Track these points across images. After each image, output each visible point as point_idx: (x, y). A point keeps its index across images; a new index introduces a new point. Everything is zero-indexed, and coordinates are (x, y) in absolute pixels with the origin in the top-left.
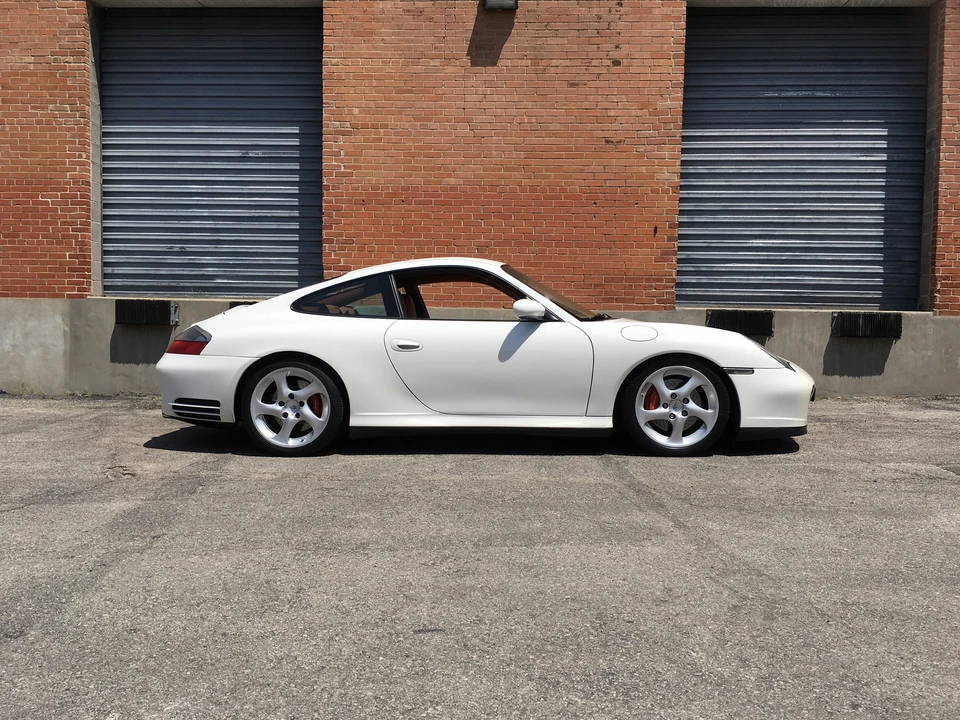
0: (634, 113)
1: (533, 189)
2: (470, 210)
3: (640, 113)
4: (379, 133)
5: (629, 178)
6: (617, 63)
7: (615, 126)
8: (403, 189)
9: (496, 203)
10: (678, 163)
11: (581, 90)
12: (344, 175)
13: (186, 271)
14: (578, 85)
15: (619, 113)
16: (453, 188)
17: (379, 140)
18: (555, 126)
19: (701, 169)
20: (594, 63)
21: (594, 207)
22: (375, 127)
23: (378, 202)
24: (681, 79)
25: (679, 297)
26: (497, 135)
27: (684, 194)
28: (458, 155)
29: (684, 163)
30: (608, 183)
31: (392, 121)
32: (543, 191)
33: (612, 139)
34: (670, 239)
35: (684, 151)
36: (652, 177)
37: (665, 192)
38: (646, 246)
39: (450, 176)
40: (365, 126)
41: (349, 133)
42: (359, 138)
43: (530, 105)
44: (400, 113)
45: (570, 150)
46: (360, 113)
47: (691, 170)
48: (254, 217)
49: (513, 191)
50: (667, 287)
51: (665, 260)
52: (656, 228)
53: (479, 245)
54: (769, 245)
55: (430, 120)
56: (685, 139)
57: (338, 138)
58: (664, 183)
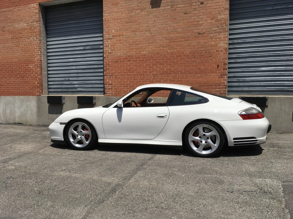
0: (209, 21)
1: (172, 54)
2: (150, 62)
3: (211, 21)
4: (120, 38)
5: (207, 47)
6: (202, 3)
7: (202, 27)
8: (129, 56)
9: (159, 59)
10: (227, 39)
11: (189, 15)
12: (110, 53)
13: (70, 86)
14: (187, 13)
15: (203, 22)
16: (145, 55)
17: (121, 40)
18: (179, 30)
20: (194, 4)
21: (194, 59)
22: (119, 36)
23: (121, 61)
24: (228, 6)
25: (229, 91)
26: (159, 35)
27: (231, 51)
28: (146, 43)
29: (230, 39)
30: (199, 49)
31: (125, 33)
32: (176, 54)
33: (201, 33)
34: (224, 69)
35: (230, 34)
36: (217, 46)
37: (222, 51)
38: (214, 73)
39: (143, 51)
40: (116, 36)
41: (111, 39)
42: (114, 40)
43: (170, 22)
44: (127, 30)
45: (185, 38)
46: (115, 31)
48: (88, 68)
49: (165, 55)
50: (223, 88)
51: (222, 77)
52: (218, 65)
53: (153, 75)
54: (269, 70)
55: (137, 32)
56: (230, 30)
57: (108, 41)
58: (221, 48)
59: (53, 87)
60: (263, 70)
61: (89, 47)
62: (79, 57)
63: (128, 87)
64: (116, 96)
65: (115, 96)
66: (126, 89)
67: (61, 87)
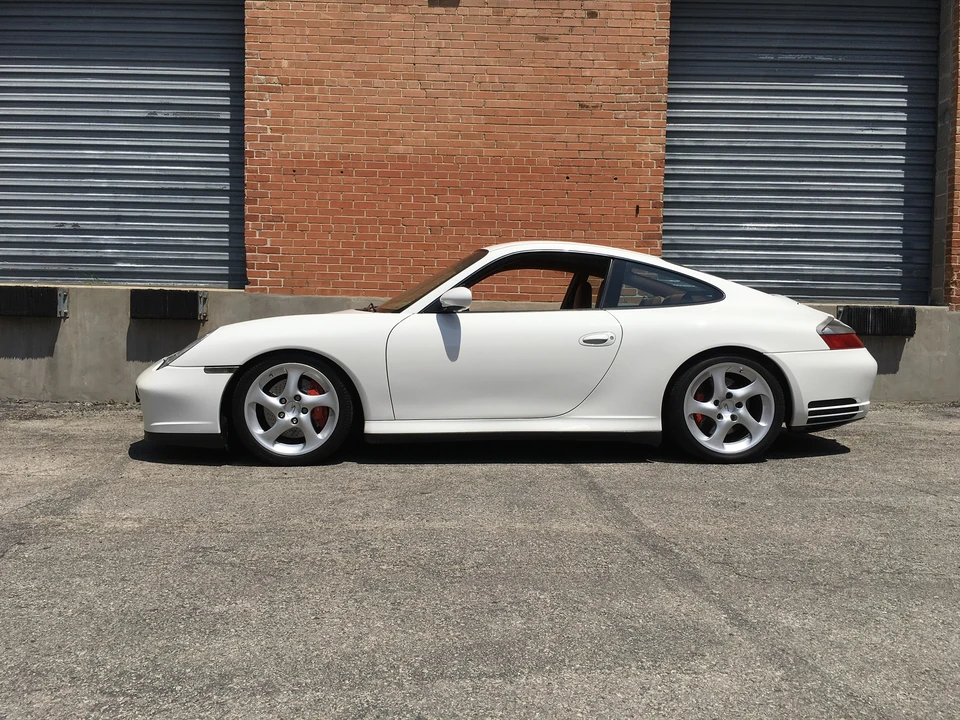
0: (612, 73)
1: (496, 160)
2: (421, 183)
3: (619, 73)
4: (312, 91)
5: (610, 149)
6: (592, 14)
7: (591, 88)
8: (343, 157)
10: (663, 132)
11: (552, 45)
12: (270, 139)
13: (80, 253)
14: (547, 39)
15: (595, 73)
16: (402, 158)
17: (313, 99)
18: (520, 87)
19: (688, 141)
20: (567, 14)
21: (566, 183)
22: (308, 83)
23: (311, 172)
24: (667, 35)
26: (453, 95)
27: (669, 169)
28: (407, 119)
29: (669, 134)
30: (583, 154)
31: (328, 76)
32: (508, 162)
33: (587, 104)
35: (670, 120)
36: (634, 148)
37: (648, 165)
38: (627, 228)
39: (397, 143)
40: (297, 82)
41: (277, 90)
42: (288, 97)
43: (491, 61)
44: (338, 67)
45: (538, 114)
46: (290, 66)
47: (677, 141)
48: (163, 189)
49: (472, 162)
51: (648, 245)
52: (638, 207)
53: (433, 227)
54: (764, 229)
55: (375, 76)
56: (671, 106)
57: (263, 96)
58: (647, 156)
60: (748, 229)
61: (170, 114)
62: (125, 143)
63: (337, 261)
64: (292, 292)
65: (287, 294)
66: (331, 268)
67: (38, 254)
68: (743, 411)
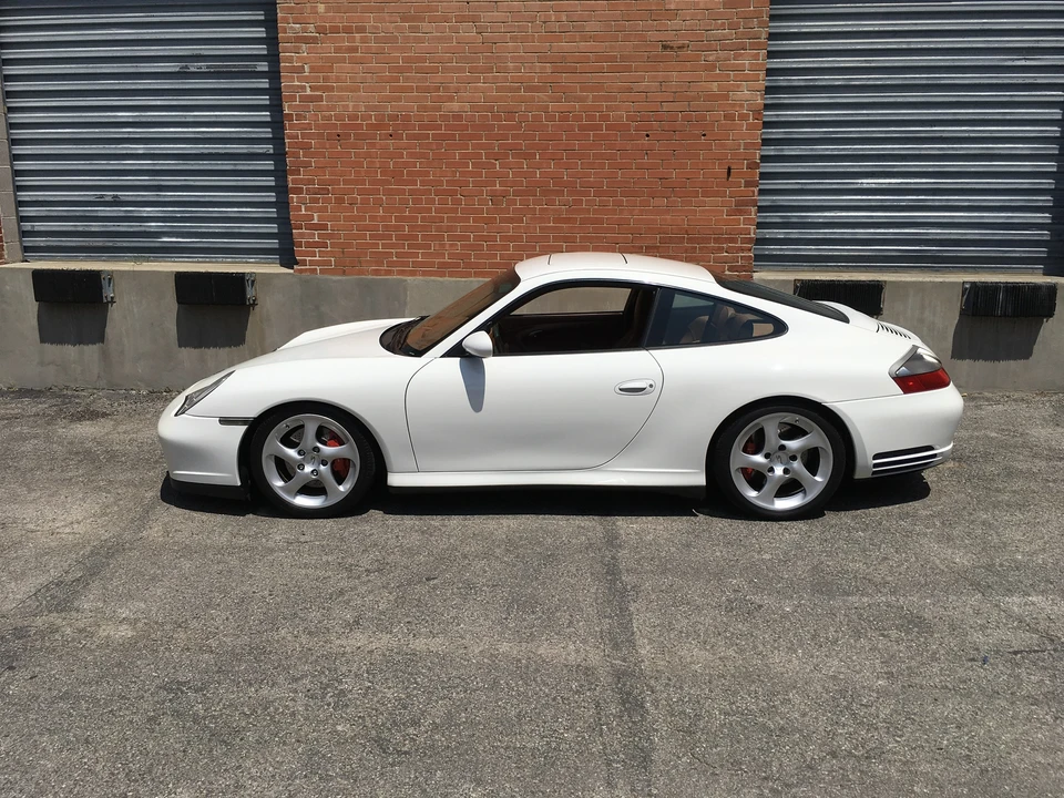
1: (564, 116)
2: (481, 146)
3: (710, 4)
4: (353, 40)
5: (694, 99)
7: (676, 24)
8: (392, 118)
9: (515, 137)
10: (762, 72)
12: (310, 99)
13: (124, 227)
15: (681, 5)
16: (458, 117)
17: (355, 49)
18: (592, 26)
19: (796, 80)
21: (645, 141)
22: (348, 30)
23: (358, 137)
25: (758, 258)
26: (514, 39)
27: (770, 115)
28: (462, 70)
29: (770, 72)
30: (666, 106)
31: (371, 21)
32: (578, 118)
33: (671, 44)
34: (748, 184)
35: (771, 55)
36: (726, 97)
37: (743, 117)
38: (716, 194)
39: (451, 99)
40: (335, 30)
41: (314, 40)
42: (328, 48)
44: (381, 10)
45: (613, 59)
46: (328, 10)
47: (782, 81)
48: (202, 154)
50: (742, 250)
51: (741, 212)
52: (729, 169)
53: (493, 195)
55: (423, 20)
56: (772, 36)
57: (299, 48)
58: (742, 106)
59: (42, 229)
60: (865, 186)
61: (203, 66)
62: (159, 103)
63: (390, 237)
64: (344, 273)
65: (340, 275)
66: (384, 246)
67: (80, 229)
68: (797, 465)
